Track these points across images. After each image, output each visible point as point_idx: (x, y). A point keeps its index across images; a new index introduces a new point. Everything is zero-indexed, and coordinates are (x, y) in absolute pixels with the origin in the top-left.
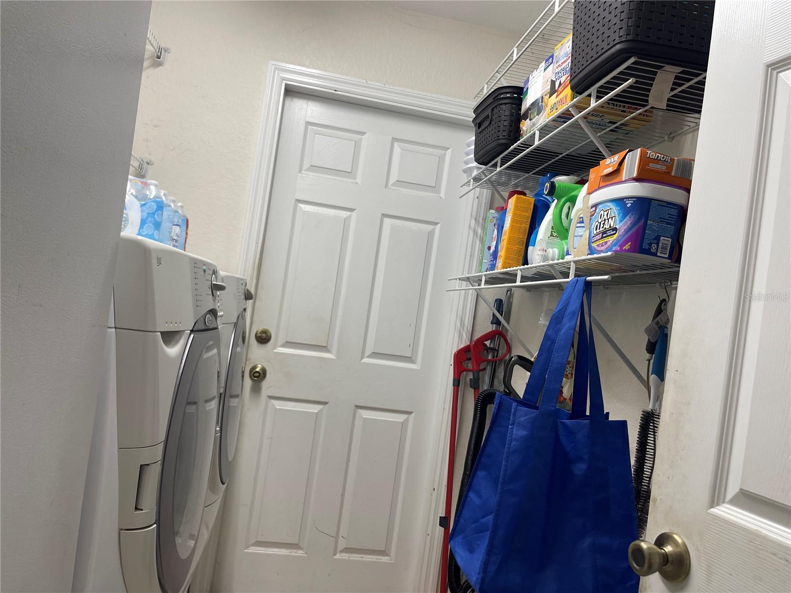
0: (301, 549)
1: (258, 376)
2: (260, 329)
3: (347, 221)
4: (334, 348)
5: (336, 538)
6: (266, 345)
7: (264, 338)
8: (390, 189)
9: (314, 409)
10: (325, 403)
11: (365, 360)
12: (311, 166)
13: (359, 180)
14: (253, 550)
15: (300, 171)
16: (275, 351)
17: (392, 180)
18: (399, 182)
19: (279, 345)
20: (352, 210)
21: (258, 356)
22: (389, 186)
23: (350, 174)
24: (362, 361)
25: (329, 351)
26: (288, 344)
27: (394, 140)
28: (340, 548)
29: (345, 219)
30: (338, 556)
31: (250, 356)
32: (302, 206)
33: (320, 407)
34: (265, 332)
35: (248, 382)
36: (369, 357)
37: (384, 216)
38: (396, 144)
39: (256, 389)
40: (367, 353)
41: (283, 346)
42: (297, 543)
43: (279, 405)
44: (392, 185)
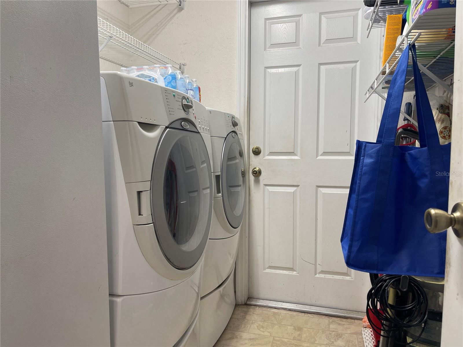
0: (295, 271)
1: (257, 174)
2: (255, 147)
3: (296, 73)
4: (299, 152)
5: (315, 265)
6: (259, 156)
7: (257, 152)
8: (322, 46)
9: (292, 190)
10: (298, 186)
11: (319, 158)
12: (271, 45)
13: (301, 46)
14: (268, 271)
15: (265, 49)
16: (264, 158)
17: (323, 40)
18: (328, 41)
19: (266, 155)
20: (299, 66)
21: (255, 162)
22: (321, 45)
23: (295, 43)
24: (317, 158)
25: (296, 155)
26: (272, 153)
27: (321, 14)
28: (318, 271)
29: (295, 72)
30: (317, 276)
31: (251, 163)
32: (269, 70)
33: (295, 188)
34: (257, 148)
35: (252, 178)
36: (321, 155)
37: (320, 64)
38: (322, 16)
39: (257, 181)
40: (320, 152)
41: (268, 155)
42: (292, 267)
43: (271, 189)
44: (322, 44)
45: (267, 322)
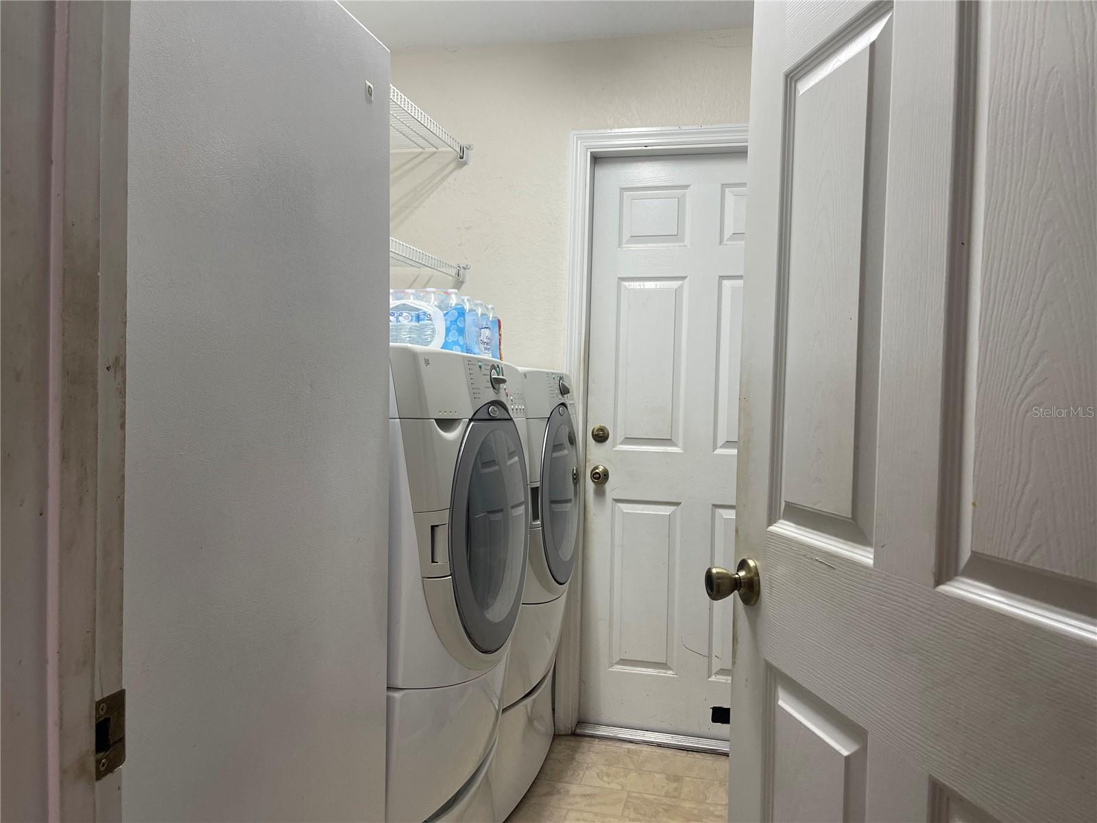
0: (670, 669)
1: (601, 478)
2: (597, 426)
3: (678, 293)
4: (681, 441)
5: (709, 657)
6: (604, 444)
7: (601, 436)
8: (726, 245)
9: (666, 511)
10: (677, 504)
11: (719, 451)
12: (631, 236)
13: (687, 242)
14: (618, 668)
15: (620, 245)
16: (614, 449)
17: (727, 234)
18: (736, 235)
19: (619, 442)
20: (683, 278)
21: (598, 456)
22: (725, 242)
23: (676, 237)
24: (715, 452)
25: (675, 445)
26: (629, 440)
27: (724, 186)
28: (715, 669)
29: (676, 290)
30: (713, 678)
31: (589, 457)
32: (626, 284)
33: (673, 508)
34: (602, 429)
35: (590, 485)
36: (722, 447)
37: (722, 278)
38: (727, 190)
39: (600, 493)
40: (720, 442)
41: (622, 443)
42: (665, 662)
43: (626, 508)
44: (727, 240)
45: (615, 765)
